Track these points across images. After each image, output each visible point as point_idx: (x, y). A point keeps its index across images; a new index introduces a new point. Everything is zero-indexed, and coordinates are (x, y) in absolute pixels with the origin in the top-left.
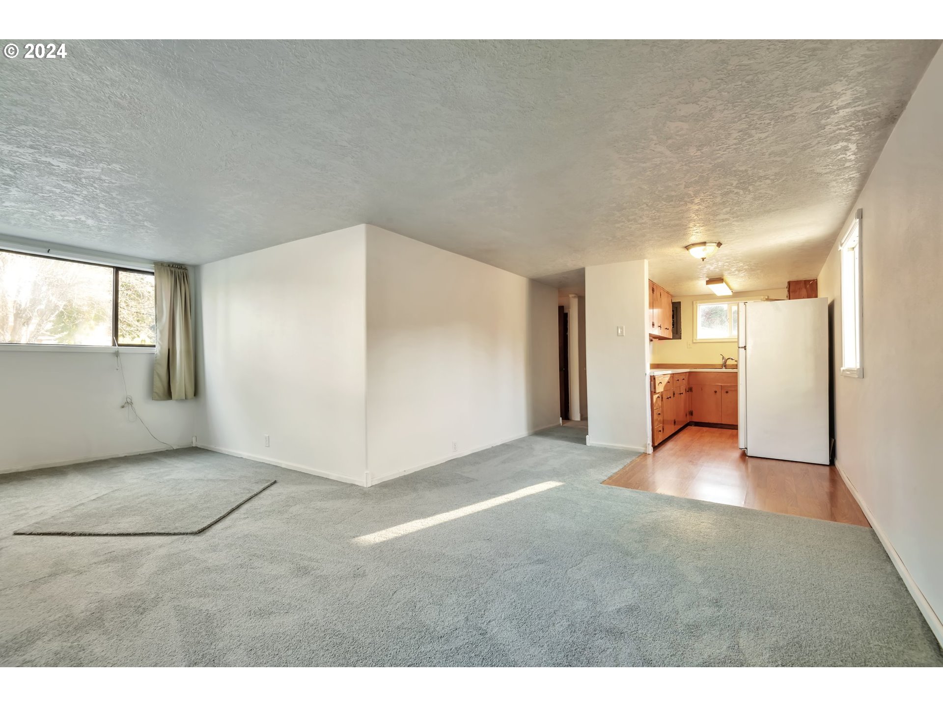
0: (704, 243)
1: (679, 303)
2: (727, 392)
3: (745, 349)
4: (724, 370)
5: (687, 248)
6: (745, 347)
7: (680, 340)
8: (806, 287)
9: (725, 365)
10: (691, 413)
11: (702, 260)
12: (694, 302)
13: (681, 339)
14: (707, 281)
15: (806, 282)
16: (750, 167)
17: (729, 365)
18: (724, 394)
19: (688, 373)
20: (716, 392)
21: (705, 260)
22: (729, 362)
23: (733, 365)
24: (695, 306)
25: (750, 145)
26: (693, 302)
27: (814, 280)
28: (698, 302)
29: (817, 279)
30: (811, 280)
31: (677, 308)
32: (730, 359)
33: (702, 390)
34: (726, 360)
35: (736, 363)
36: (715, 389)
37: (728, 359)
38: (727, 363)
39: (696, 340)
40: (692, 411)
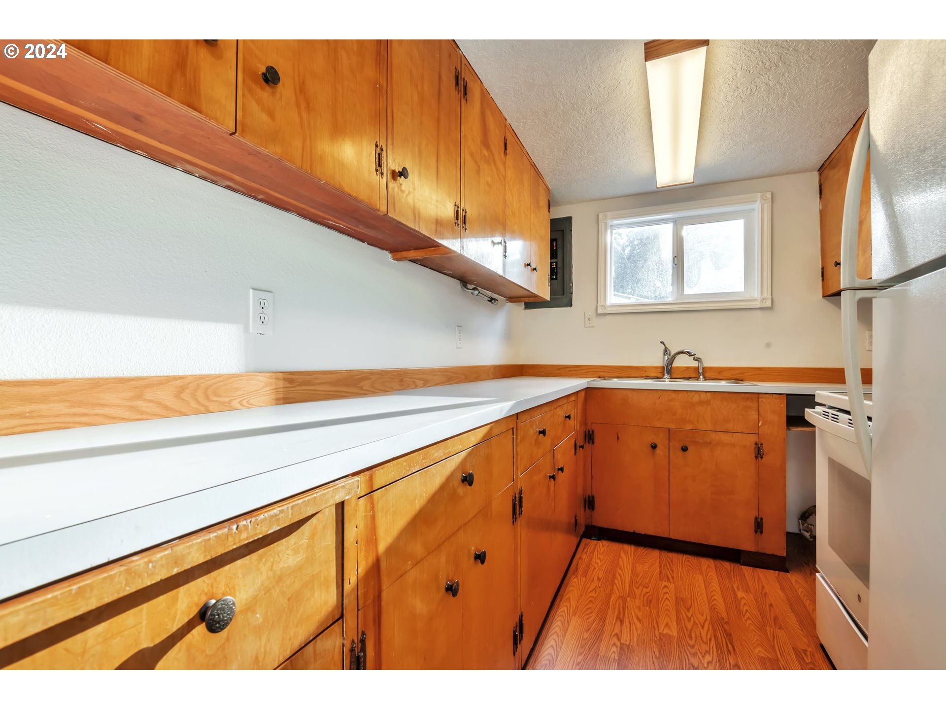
1: (569, 220)
2: (685, 449)
4: (666, 384)
7: (569, 308)
9: (668, 370)
10: (590, 503)
13: (571, 305)
17: (678, 368)
18: (677, 457)
19: (583, 394)
20: (654, 447)
22: (682, 362)
23: (688, 368)
31: (563, 231)
32: (682, 352)
33: (618, 438)
34: (674, 357)
35: (695, 364)
36: (651, 438)
37: (679, 353)
38: (675, 364)
39: (604, 307)
40: (593, 497)
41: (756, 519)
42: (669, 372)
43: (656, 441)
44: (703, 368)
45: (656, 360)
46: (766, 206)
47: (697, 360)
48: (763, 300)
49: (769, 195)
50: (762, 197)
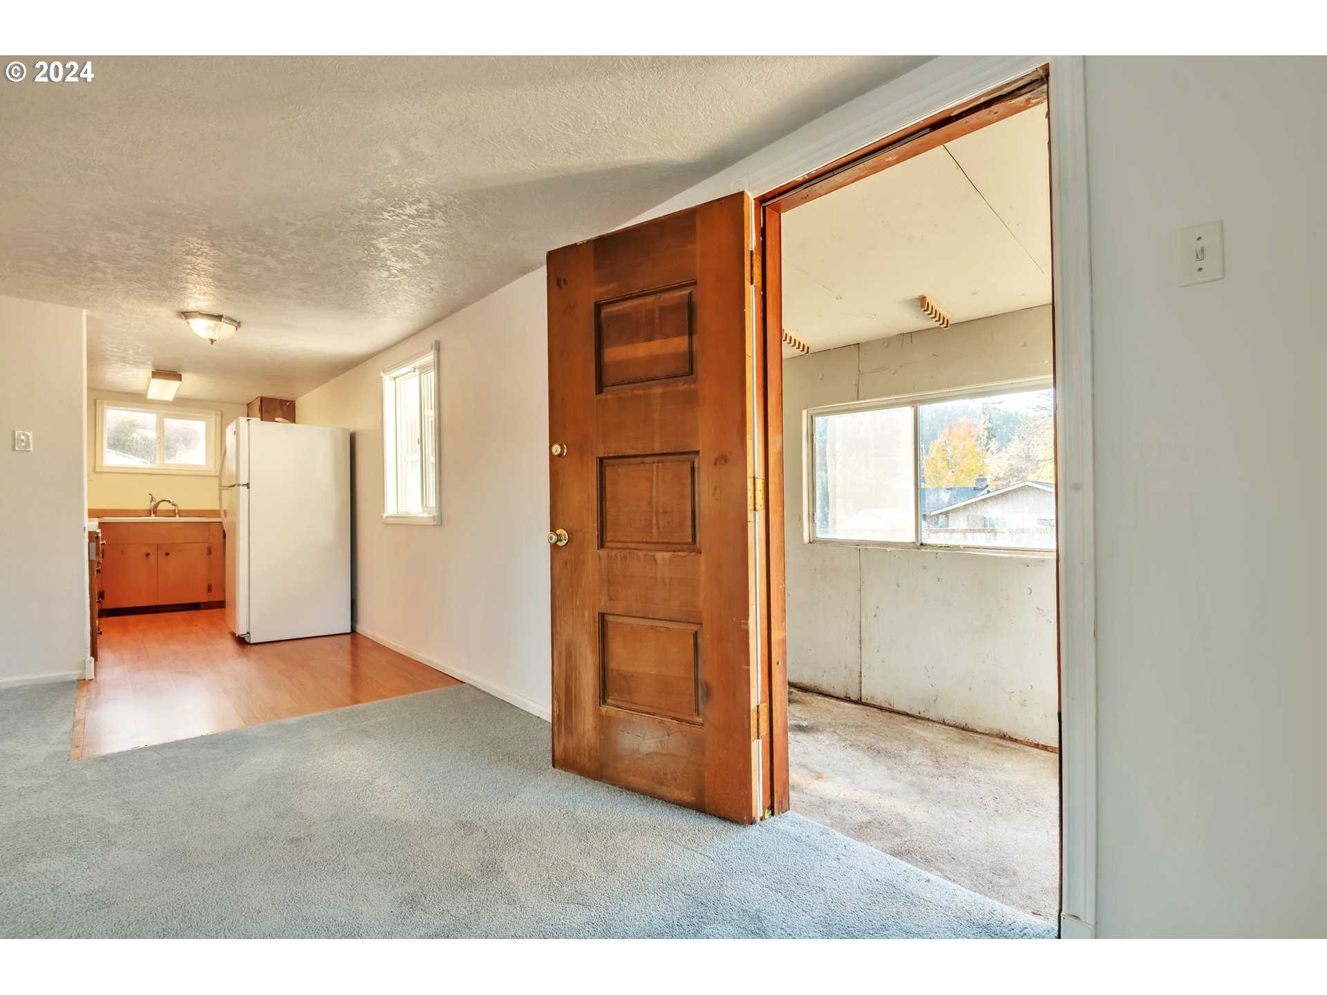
0: (219, 317)
2: (167, 554)
3: (248, 488)
4: (153, 518)
5: (186, 315)
6: (248, 485)
8: (282, 409)
9: (154, 511)
10: (101, 595)
11: (210, 342)
12: (98, 402)
14: (153, 372)
15: (282, 402)
16: (390, 250)
17: (160, 510)
18: (163, 559)
20: (148, 555)
21: (214, 342)
22: (164, 506)
23: (167, 511)
24: (99, 409)
25: (420, 225)
26: (95, 401)
27: (291, 401)
28: (105, 401)
29: (294, 401)
30: (288, 401)
32: (165, 501)
33: (122, 553)
34: (158, 503)
35: (173, 508)
36: (146, 550)
37: (162, 501)
38: (159, 508)
39: (102, 467)
40: (103, 591)
41: (208, 585)
42: (155, 512)
43: (149, 552)
44: (179, 511)
45: (146, 505)
46: (218, 418)
47: (175, 505)
48: (216, 472)
49: (220, 413)
50: (216, 413)
